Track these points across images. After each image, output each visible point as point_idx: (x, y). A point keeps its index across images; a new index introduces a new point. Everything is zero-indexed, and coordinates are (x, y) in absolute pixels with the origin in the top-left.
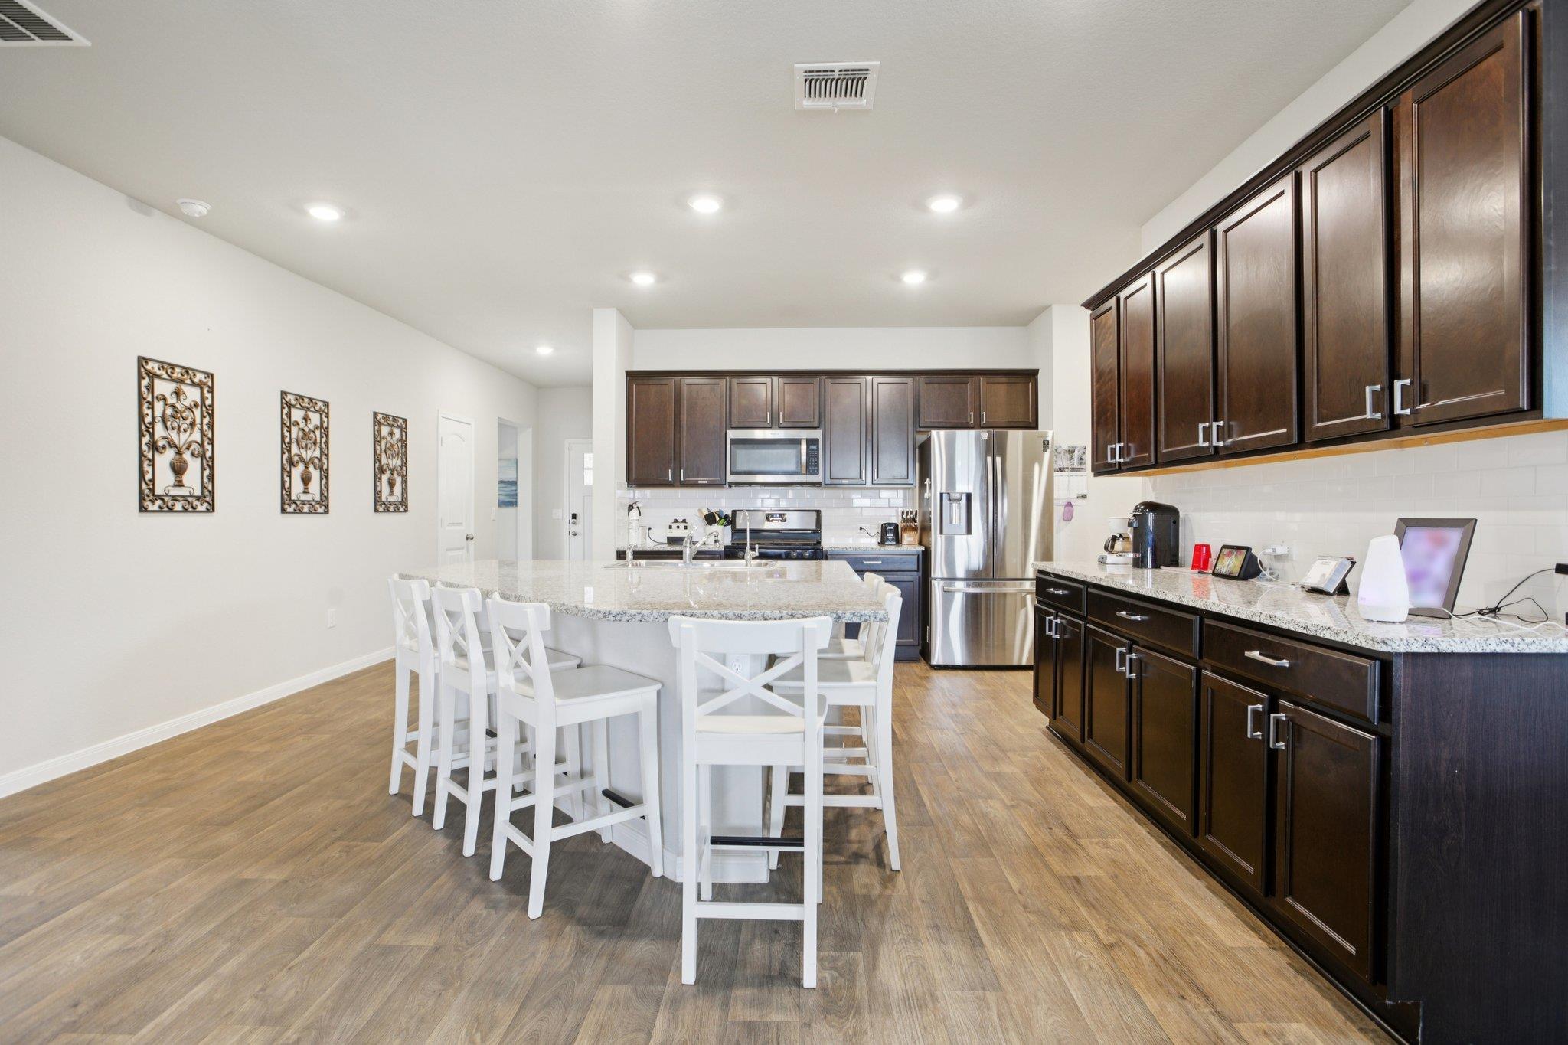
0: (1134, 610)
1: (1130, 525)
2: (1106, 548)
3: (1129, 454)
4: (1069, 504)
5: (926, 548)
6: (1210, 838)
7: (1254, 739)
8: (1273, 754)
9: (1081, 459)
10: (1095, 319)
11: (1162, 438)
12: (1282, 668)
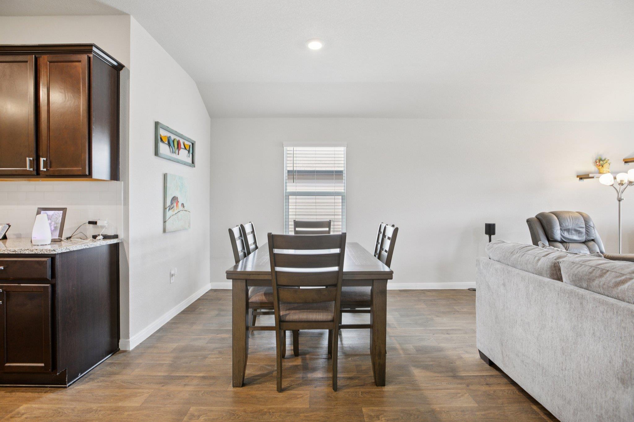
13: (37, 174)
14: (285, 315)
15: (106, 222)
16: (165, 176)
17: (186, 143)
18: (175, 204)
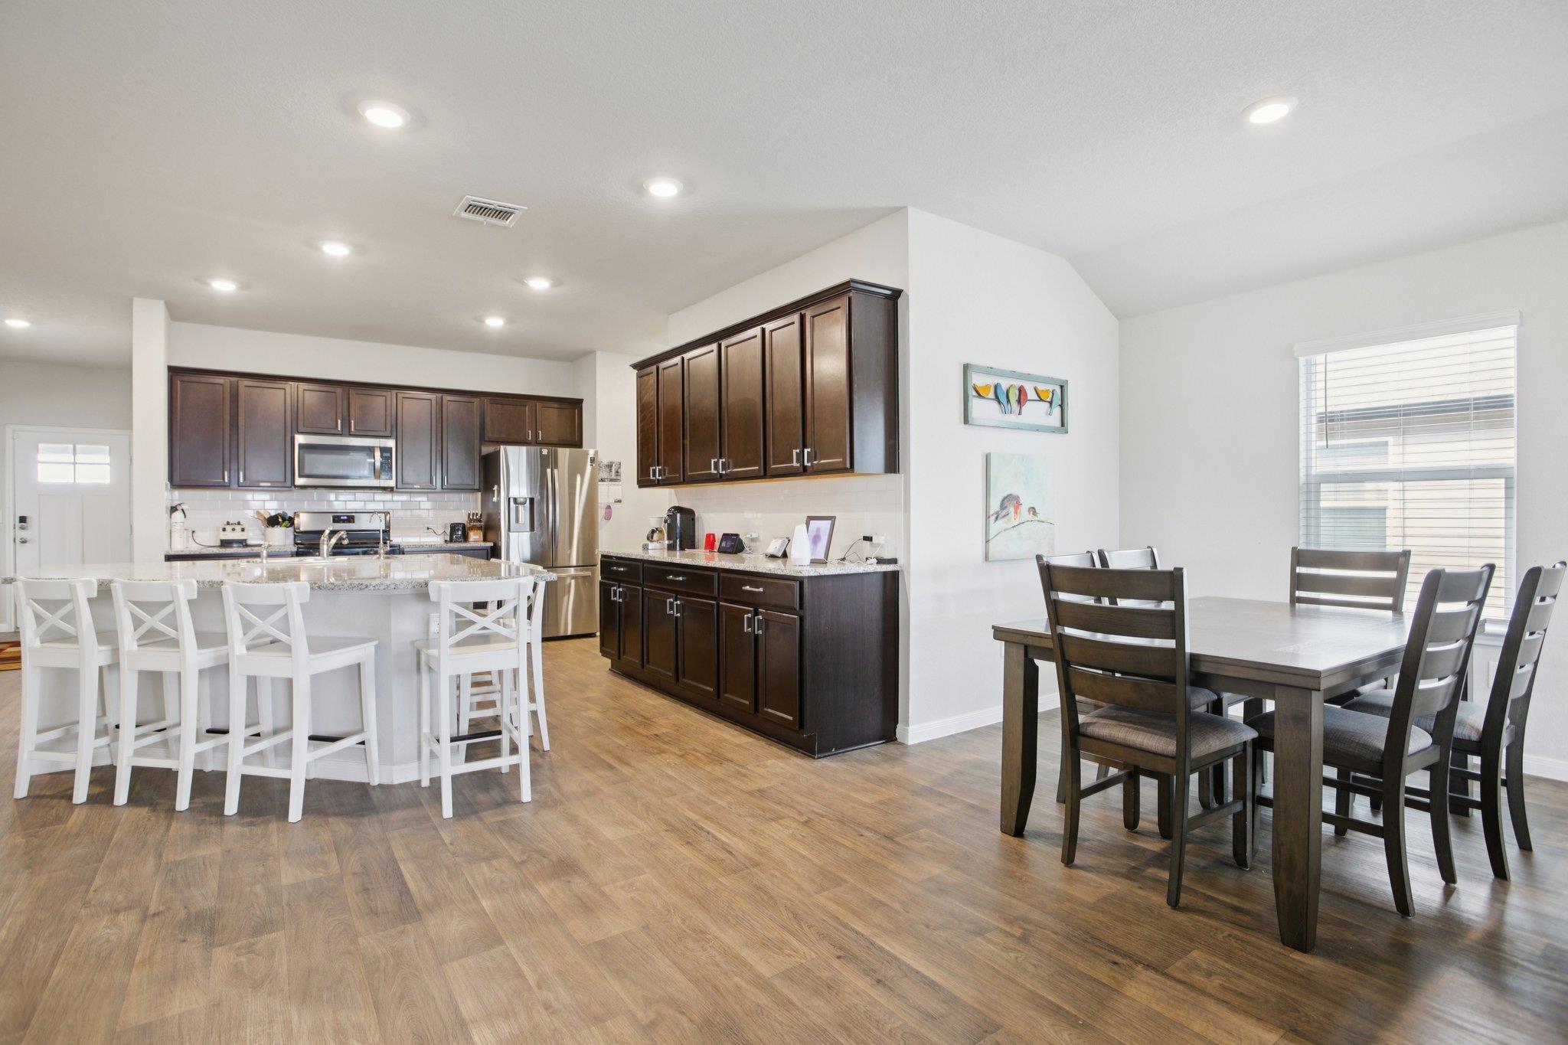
0: (677, 574)
1: (665, 522)
2: (648, 539)
3: (665, 474)
4: (609, 507)
5: (495, 544)
6: (726, 695)
7: (748, 633)
8: (756, 637)
9: (617, 472)
10: (641, 377)
11: (687, 464)
12: (760, 592)
13: (804, 472)
14: (1088, 723)
15: (883, 538)
16: (987, 458)
17: (1041, 387)
18: (1012, 510)
